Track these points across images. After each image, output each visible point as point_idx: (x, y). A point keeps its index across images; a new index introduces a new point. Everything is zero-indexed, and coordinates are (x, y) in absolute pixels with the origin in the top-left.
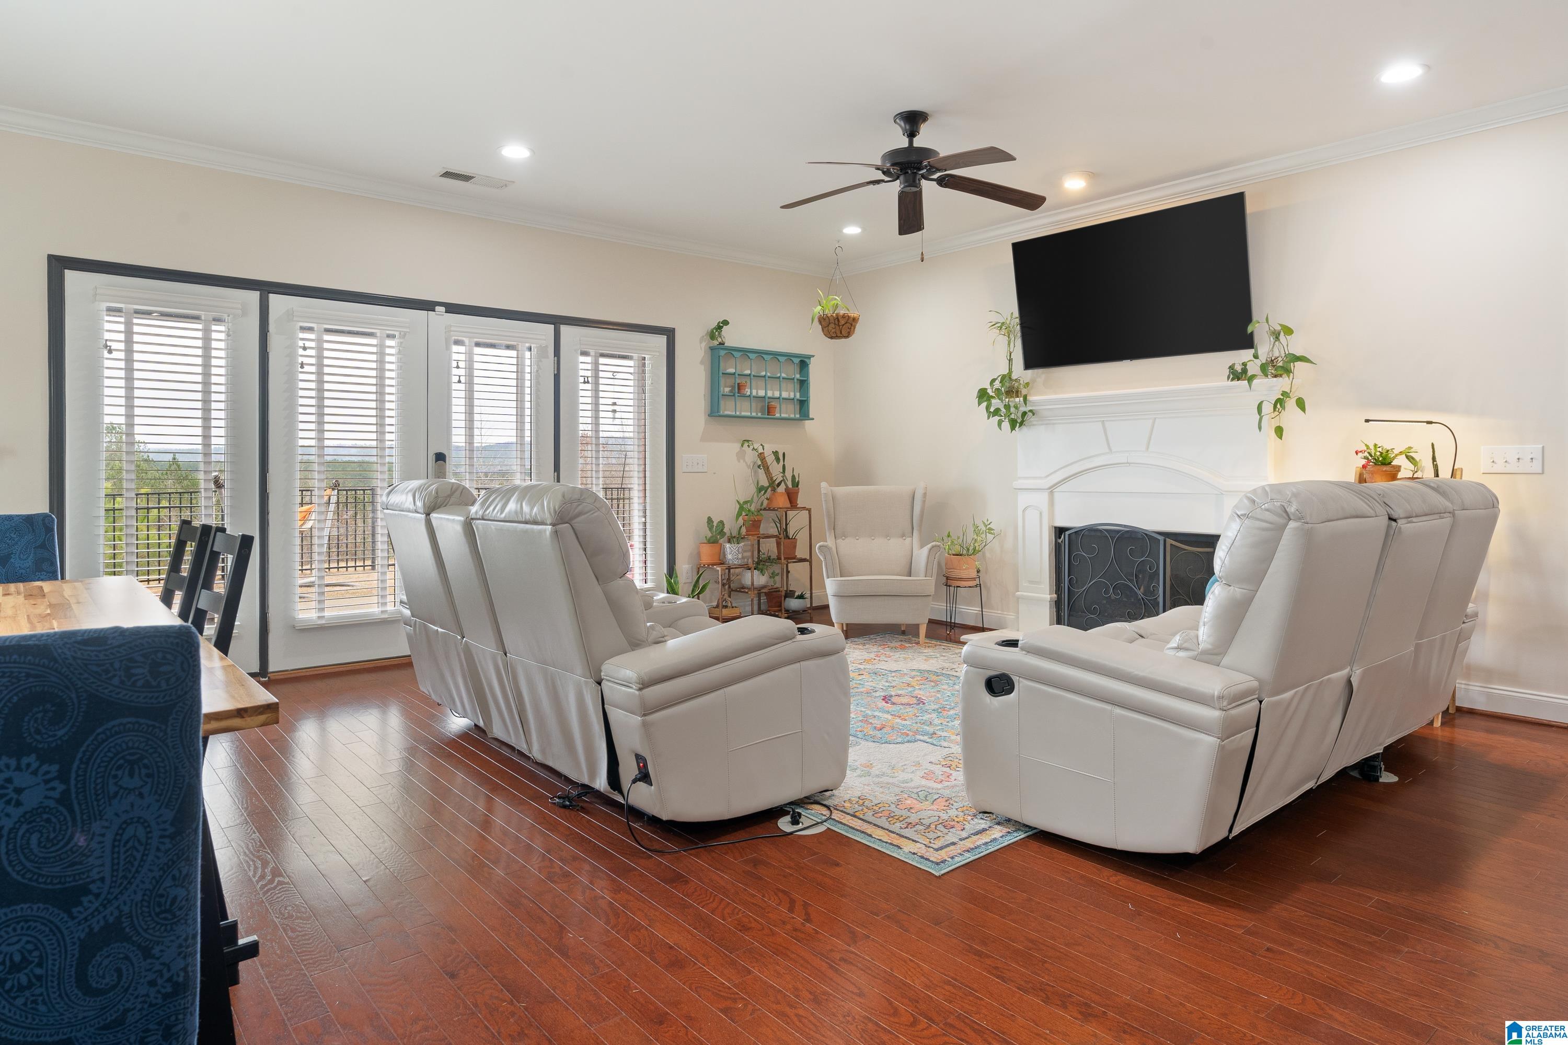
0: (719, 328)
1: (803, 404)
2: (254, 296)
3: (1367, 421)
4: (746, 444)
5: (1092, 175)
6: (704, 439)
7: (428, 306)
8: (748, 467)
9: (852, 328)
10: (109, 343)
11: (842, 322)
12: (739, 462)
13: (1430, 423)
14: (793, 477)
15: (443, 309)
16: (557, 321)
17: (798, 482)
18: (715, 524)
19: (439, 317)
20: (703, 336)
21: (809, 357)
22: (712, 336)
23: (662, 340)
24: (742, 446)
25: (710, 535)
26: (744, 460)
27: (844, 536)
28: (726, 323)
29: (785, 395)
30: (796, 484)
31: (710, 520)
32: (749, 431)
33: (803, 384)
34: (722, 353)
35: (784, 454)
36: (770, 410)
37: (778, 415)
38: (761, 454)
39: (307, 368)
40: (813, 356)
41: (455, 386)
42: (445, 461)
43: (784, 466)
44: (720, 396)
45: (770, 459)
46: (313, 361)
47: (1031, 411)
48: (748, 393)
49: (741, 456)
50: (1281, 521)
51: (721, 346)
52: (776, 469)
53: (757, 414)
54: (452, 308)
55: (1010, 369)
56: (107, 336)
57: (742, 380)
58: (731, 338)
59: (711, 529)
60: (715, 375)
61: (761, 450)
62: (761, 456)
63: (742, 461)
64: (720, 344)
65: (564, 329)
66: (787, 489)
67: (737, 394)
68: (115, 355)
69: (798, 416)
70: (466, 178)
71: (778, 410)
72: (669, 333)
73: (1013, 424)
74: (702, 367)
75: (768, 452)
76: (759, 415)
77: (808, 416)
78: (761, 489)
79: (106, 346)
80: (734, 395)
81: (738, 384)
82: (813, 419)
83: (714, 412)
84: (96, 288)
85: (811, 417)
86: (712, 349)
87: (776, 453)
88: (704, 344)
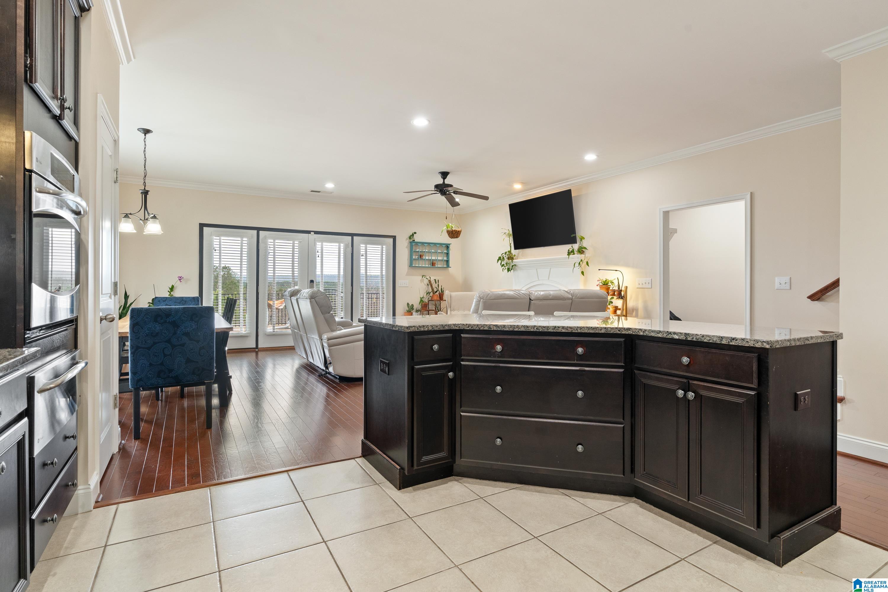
0: (413, 235)
1: (447, 261)
2: (255, 232)
3: (599, 270)
4: (424, 277)
5: (523, 183)
6: (408, 274)
7: (308, 232)
8: (425, 285)
9: (458, 235)
10: (215, 248)
11: (454, 233)
12: (421, 283)
13: (617, 271)
14: (442, 289)
15: (313, 233)
16: (352, 235)
17: (443, 291)
18: (410, 305)
19: (312, 236)
20: (407, 238)
21: (449, 244)
22: (410, 238)
23: (391, 240)
24: (423, 277)
25: (408, 309)
26: (423, 283)
27: (454, 310)
28: (415, 233)
29: (440, 258)
30: (442, 291)
31: (408, 304)
32: (424, 272)
33: (447, 254)
34: (413, 244)
35: (438, 280)
36: (433, 264)
37: (436, 266)
38: (429, 280)
39: (270, 254)
40: (451, 244)
41: (317, 258)
42: (313, 283)
43: (438, 285)
44: (413, 259)
45: (433, 282)
46: (272, 251)
47: (515, 265)
48: (424, 258)
49: (422, 281)
50: (480, 299)
51: (413, 242)
52: (435, 285)
53: (429, 266)
54: (316, 233)
55: (511, 250)
56: (215, 246)
57: (422, 254)
58: (417, 238)
59: (408, 307)
60: (411, 252)
61: (429, 279)
62: (430, 281)
63: (422, 283)
64: (413, 241)
65: (355, 237)
66: (439, 294)
67: (419, 259)
68: (217, 251)
69: (446, 266)
70: (319, 192)
71: (436, 264)
72: (394, 238)
73: (509, 270)
74: (407, 249)
75: (432, 279)
76: (430, 266)
77: (449, 266)
78: (428, 293)
79: (214, 249)
80: (418, 259)
81: (420, 255)
82: (451, 267)
83: (411, 265)
84: (211, 232)
85: (450, 266)
86: (410, 242)
87: (435, 280)
88: (407, 241)
